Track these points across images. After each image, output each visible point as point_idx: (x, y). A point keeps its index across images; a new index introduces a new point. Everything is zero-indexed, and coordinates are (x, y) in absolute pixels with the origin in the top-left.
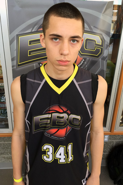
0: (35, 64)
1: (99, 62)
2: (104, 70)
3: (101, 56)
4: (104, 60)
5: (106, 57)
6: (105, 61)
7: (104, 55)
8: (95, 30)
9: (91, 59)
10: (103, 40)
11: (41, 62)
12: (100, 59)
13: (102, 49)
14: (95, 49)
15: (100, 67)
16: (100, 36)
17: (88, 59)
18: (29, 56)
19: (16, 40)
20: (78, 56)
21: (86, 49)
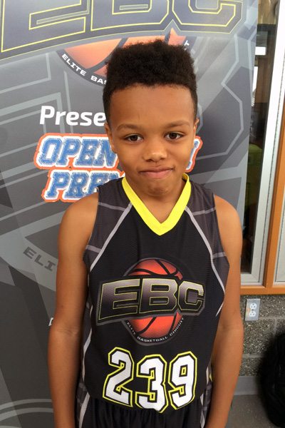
0: (47, 54)
1: (234, 43)
2: (248, 70)
3: (238, 28)
4: (248, 39)
5: (253, 28)
6: (249, 42)
7: (246, 23)
9: (209, 38)
11: (66, 50)
12: (236, 37)
13: (239, 6)
14: (219, 8)
15: (235, 60)
17: (199, 38)
18: (30, 29)
20: (172, 30)
21: (194, 9)
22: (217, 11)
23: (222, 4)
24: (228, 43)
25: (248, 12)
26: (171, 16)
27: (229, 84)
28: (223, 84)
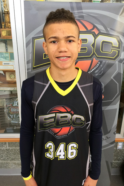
1: (116, 64)
2: (121, 73)
5: (123, 59)
6: (122, 64)
7: (121, 58)
8: (112, 33)
9: (107, 62)
10: (120, 42)
12: (117, 62)
13: (119, 51)
14: (111, 51)
15: (116, 70)
16: (117, 38)
17: (104, 61)
19: (31, 43)
20: (94, 58)
21: (102, 51)
22: (110, 52)
23: (112, 50)
24: (114, 64)
25: (122, 54)
26: (94, 54)
27: (114, 78)
28: (112, 78)
